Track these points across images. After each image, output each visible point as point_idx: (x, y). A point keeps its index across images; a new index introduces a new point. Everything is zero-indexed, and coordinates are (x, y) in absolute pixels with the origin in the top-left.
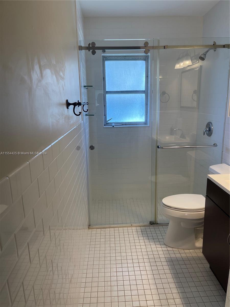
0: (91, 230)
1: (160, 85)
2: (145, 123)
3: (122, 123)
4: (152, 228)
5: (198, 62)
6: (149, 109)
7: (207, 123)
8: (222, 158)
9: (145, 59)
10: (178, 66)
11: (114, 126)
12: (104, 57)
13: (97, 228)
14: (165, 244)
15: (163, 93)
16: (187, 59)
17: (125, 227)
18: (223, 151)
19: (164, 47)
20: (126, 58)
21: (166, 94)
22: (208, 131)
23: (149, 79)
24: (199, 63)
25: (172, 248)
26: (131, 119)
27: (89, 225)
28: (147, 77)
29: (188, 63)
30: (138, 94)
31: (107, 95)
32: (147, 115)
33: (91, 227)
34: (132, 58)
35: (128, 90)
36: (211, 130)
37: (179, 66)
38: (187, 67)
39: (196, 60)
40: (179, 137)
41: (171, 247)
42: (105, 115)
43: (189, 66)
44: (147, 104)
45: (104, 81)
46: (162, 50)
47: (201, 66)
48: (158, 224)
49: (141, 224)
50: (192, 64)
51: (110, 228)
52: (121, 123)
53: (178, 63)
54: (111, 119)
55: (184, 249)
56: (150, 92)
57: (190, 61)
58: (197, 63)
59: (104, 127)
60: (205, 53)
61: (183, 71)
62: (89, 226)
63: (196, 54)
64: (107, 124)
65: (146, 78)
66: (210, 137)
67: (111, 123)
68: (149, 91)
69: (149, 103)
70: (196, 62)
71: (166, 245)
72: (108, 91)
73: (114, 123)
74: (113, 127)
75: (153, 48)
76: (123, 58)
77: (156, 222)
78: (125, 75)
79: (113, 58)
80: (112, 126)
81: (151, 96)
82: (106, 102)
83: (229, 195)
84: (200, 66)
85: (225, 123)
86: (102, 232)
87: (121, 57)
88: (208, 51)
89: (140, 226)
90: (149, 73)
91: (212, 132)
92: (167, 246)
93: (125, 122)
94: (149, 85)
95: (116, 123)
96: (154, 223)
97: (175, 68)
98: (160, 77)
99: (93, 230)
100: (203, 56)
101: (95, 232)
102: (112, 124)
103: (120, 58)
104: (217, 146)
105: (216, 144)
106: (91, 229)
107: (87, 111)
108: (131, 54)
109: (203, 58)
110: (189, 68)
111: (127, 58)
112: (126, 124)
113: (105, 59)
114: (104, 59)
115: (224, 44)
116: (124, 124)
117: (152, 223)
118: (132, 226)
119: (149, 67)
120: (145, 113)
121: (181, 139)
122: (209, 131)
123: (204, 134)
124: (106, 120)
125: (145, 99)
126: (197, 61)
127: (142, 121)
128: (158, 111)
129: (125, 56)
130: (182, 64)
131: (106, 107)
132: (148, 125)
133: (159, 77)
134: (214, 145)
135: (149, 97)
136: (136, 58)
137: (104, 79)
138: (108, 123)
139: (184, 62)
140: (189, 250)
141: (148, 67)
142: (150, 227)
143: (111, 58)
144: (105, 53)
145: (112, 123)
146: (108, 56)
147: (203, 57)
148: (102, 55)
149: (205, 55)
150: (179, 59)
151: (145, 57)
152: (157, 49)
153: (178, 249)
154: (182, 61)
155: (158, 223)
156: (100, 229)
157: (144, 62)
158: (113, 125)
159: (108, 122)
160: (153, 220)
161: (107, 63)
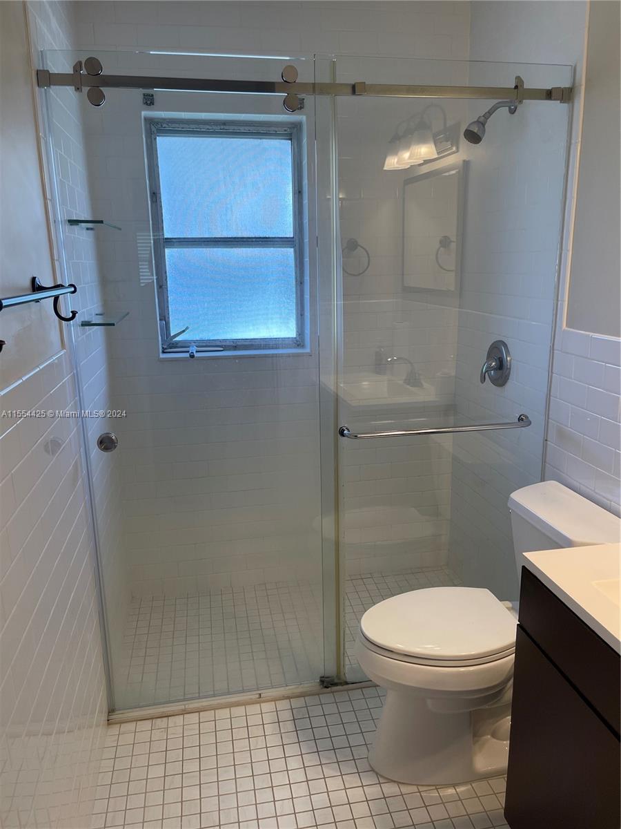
0: (115, 730)
1: (340, 219)
2: (298, 342)
3: (224, 344)
4: (326, 698)
5: (454, 149)
6: (307, 296)
7: (493, 344)
8: (544, 461)
9: (291, 134)
10: (393, 162)
11: (197, 355)
12: (150, 122)
13: (137, 721)
14: (373, 770)
15: (351, 246)
16: (422, 140)
17: (238, 704)
18: (548, 439)
19: (354, 89)
20: (225, 127)
21: (359, 247)
22: (495, 369)
23: (306, 202)
24: (457, 151)
25: (399, 783)
26: (251, 328)
27: (111, 711)
28: (300, 192)
29: (425, 151)
30: (272, 249)
31: (166, 250)
32: (301, 315)
33: (116, 716)
34: (246, 129)
35: (240, 235)
36: (505, 365)
37: (397, 162)
38: (420, 165)
39: (449, 143)
40: (401, 382)
41: (395, 782)
42: (164, 318)
43: (426, 162)
44: (300, 282)
45: (157, 206)
46: (346, 100)
47: (466, 164)
48: (347, 683)
49: (291, 689)
50: (436, 156)
51: (184, 712)
52: (219, 344)
53: (395, 152)
54: (184, 331)
55: (437, 787)
56: (309, 241)
57: (433, 146)
58: (454, 153)
59: (162, 356)
60: (482, 119)
61: (409, 177)
62: (112, 713)
63: (448, 125)
64: (171, 345)
65: (297, 196)
66: (499, 389)
67: (185, 344)
68: (306, 240)
69: (307, 278)
70: (447, 150)
71: (377, 774)
72: (169, 237)
73: (195, 342)
74: (192, 356)
75: (315, 88)
76: (217, 128)
77: (339, 679)
78: (225, 185)
79: (182, 126)
80: (187, 355)
81: (312, 258)
82: (166, 273)
83: (619, 655)
84: (464, 161)
85: (552, 349)
86: (157, 735)
87: (211, 126)
88: (490, 113)
89: (289, 698)
90: (305, 182)
91: (509, 373)
92: (382, 776)
93: (233, 341)
94: (306, 221)
95: (201, 344)
96: (336, 681)
97: (385, 168)
98: (341, 197)
99: (125, 727)
100: (477, 129)
101: (129, 738)
102: (189, 347)
103: (208, 127)
104: (530, 423)
105: (527, 417)
106: (117, 723)
107: (71, 315)
108: (243, 115)
109: (477, 134)
110: (426, 169)
111: (231, 129)
112: (236, 345)
113: (157, 128)
114: (153, 129)
115: (550, 88)
116: (229, 346)
117: (328, 683)
118: (260, 700)
119: (305, 162)
120: (297, 310)
121: (408, 386)
122: (499, 369)
123: (483, 379)
124: (170, 334)
125: (296, 266)
126: (452, 145)
127: (287, 336)
128: (337, 303)
129: (224, 123)
130: (406, 155)
131: (165, 290)
132: (307, 350)
133: (335, 195)
134: (520, 419)
135: (307, 259)
136: (261, 130)
137: (155, 196)
138: (177, 343)
139: (411, 149)
140: (454, 786)
141: (301, 162)
142: (321, 696)
143: (177, 125)
144: (152, 106)
145: (190, 342)
146: (164, 119)
147: (475, 131)
148: (143, 113)
149: (483, 125)
150: (399, 140)
151: (290, 128)
152: (328, 93)
153: (417, 785)
154: (407, 147)
155: (349, 680)
156: (149, 722)
157: (287, 145)
158: (193, 349)
159: (177, 339)
160: (331, 670)
161: (162, 142)
